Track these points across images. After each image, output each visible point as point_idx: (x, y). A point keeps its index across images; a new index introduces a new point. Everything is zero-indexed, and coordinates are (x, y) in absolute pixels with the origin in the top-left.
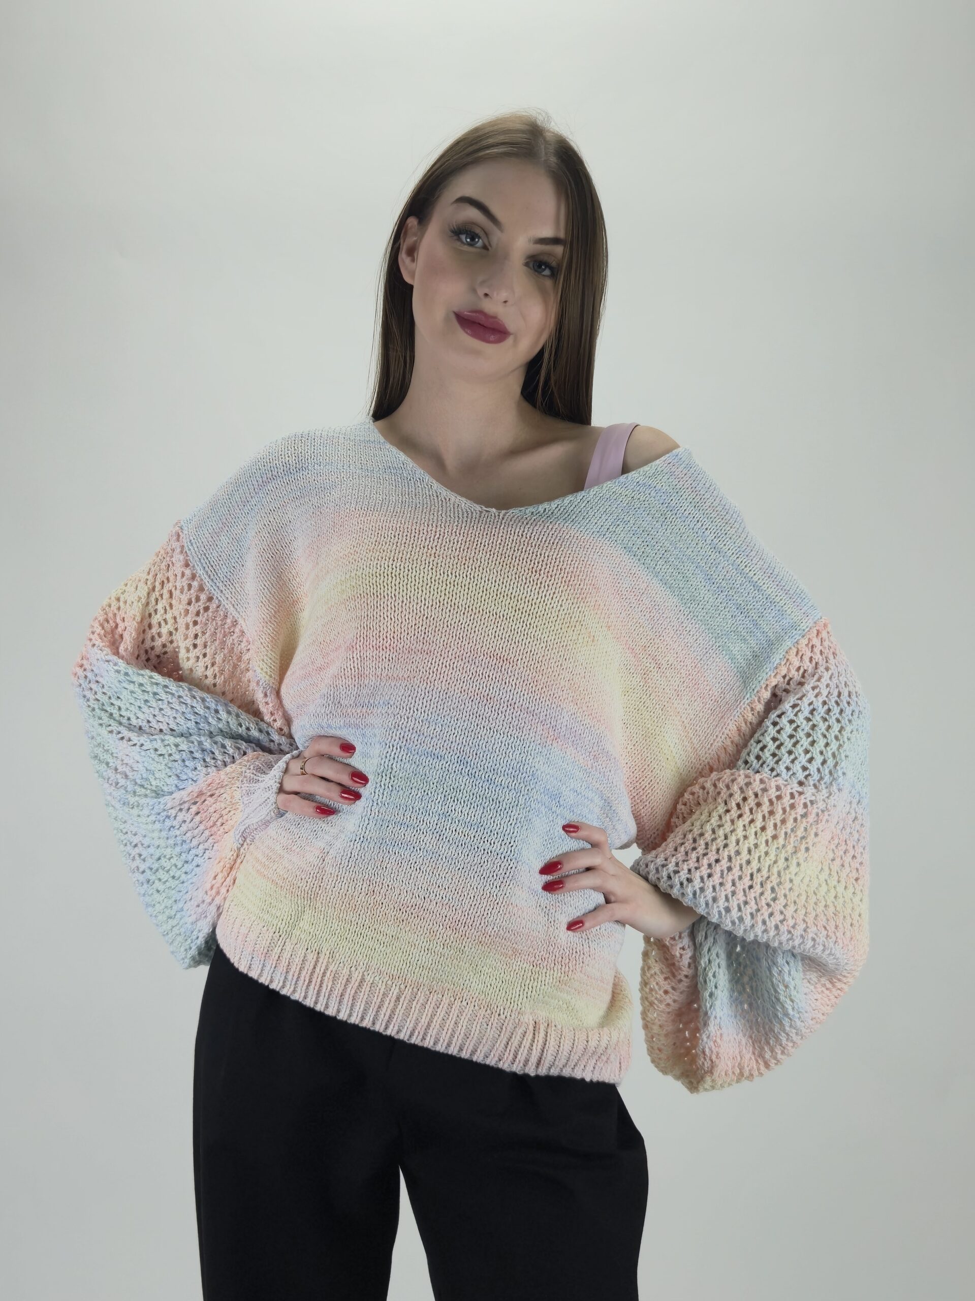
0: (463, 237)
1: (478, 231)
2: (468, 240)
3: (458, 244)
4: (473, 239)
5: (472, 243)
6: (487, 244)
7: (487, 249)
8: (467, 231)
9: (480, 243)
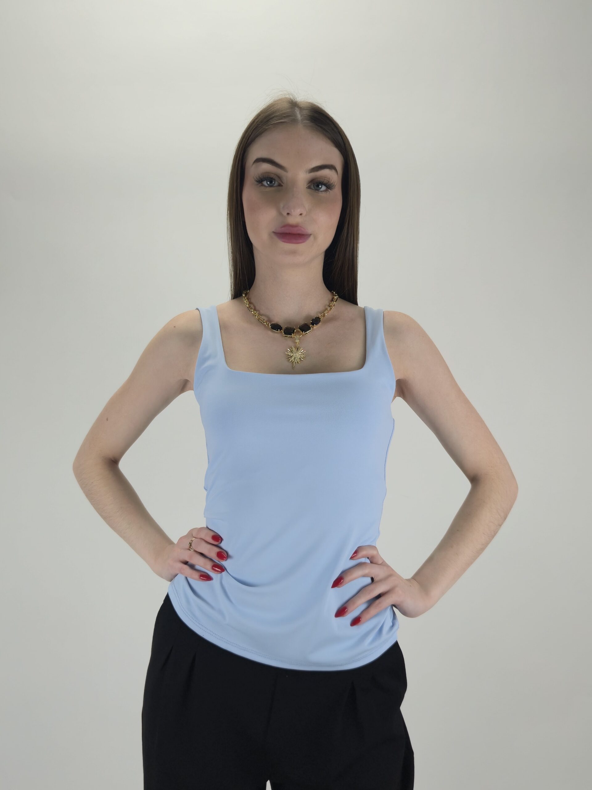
0: (265, 183)
1: (272, 176)
2: (268, 183)
3: (263, 188)
4: (271, 182)
5: (271, 184)
6: (280, 182)
7: (282, 186)
8: (265, 178)
9: (276, 184)
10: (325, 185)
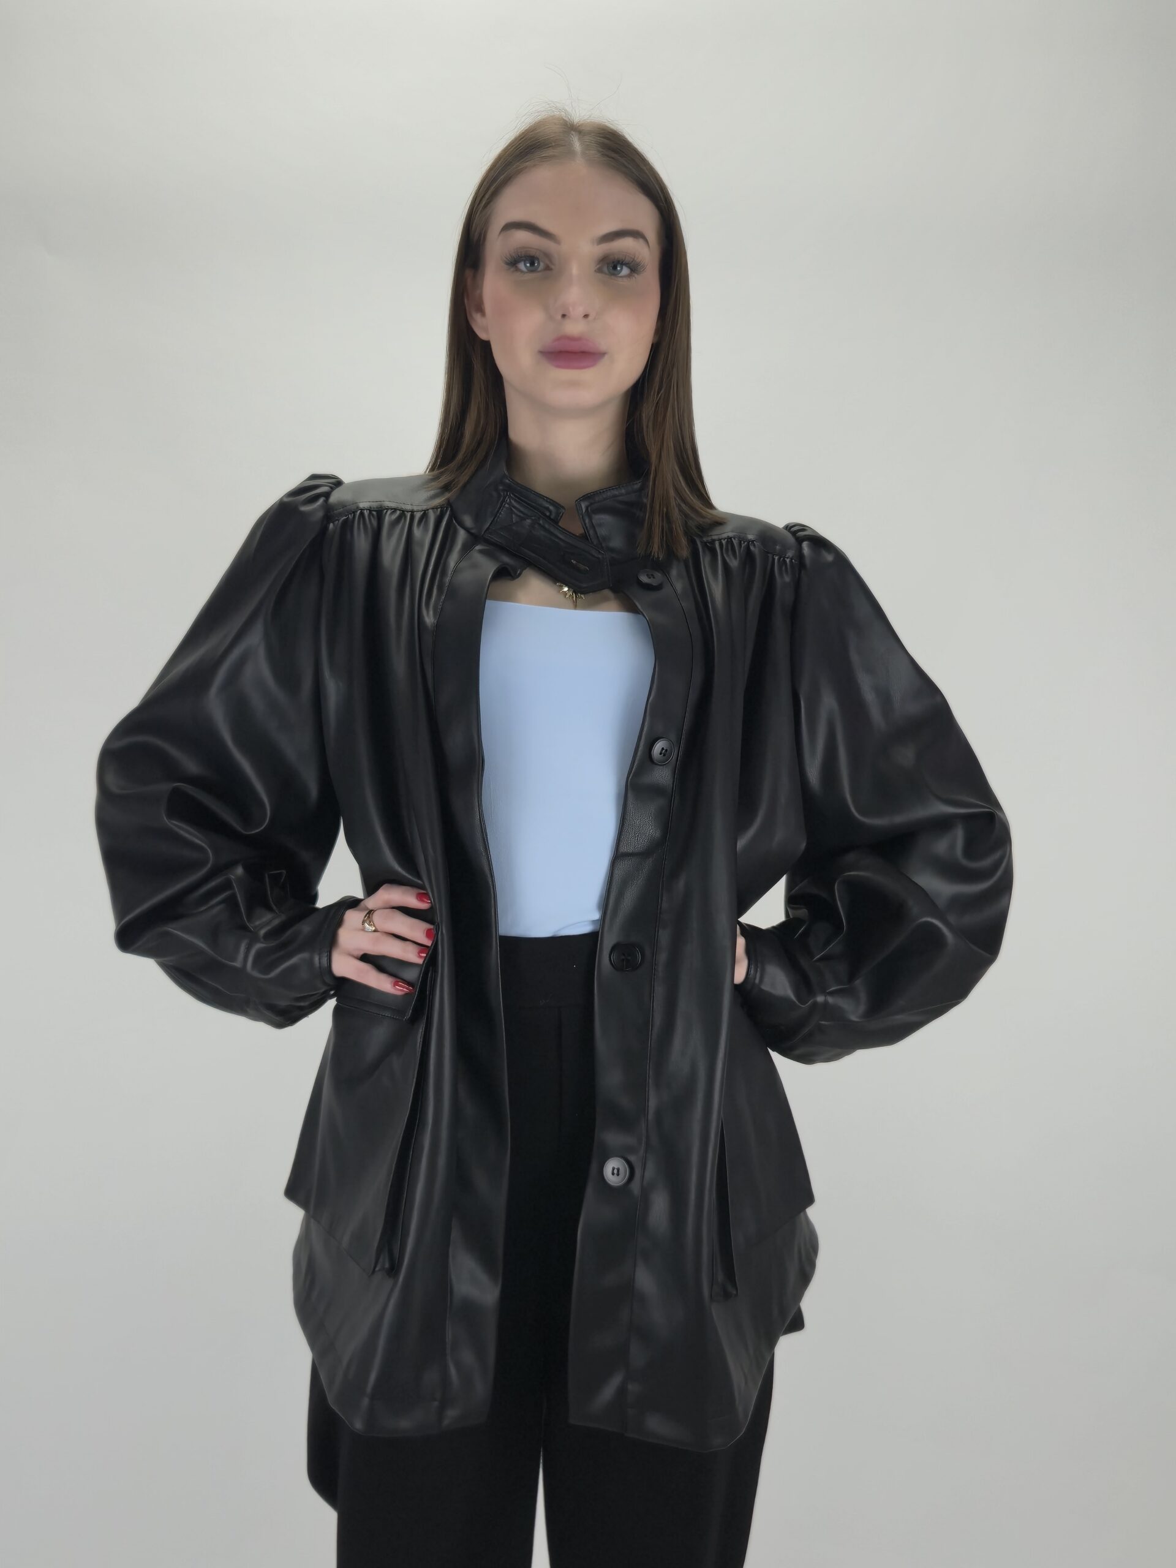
10: (627, 265)
